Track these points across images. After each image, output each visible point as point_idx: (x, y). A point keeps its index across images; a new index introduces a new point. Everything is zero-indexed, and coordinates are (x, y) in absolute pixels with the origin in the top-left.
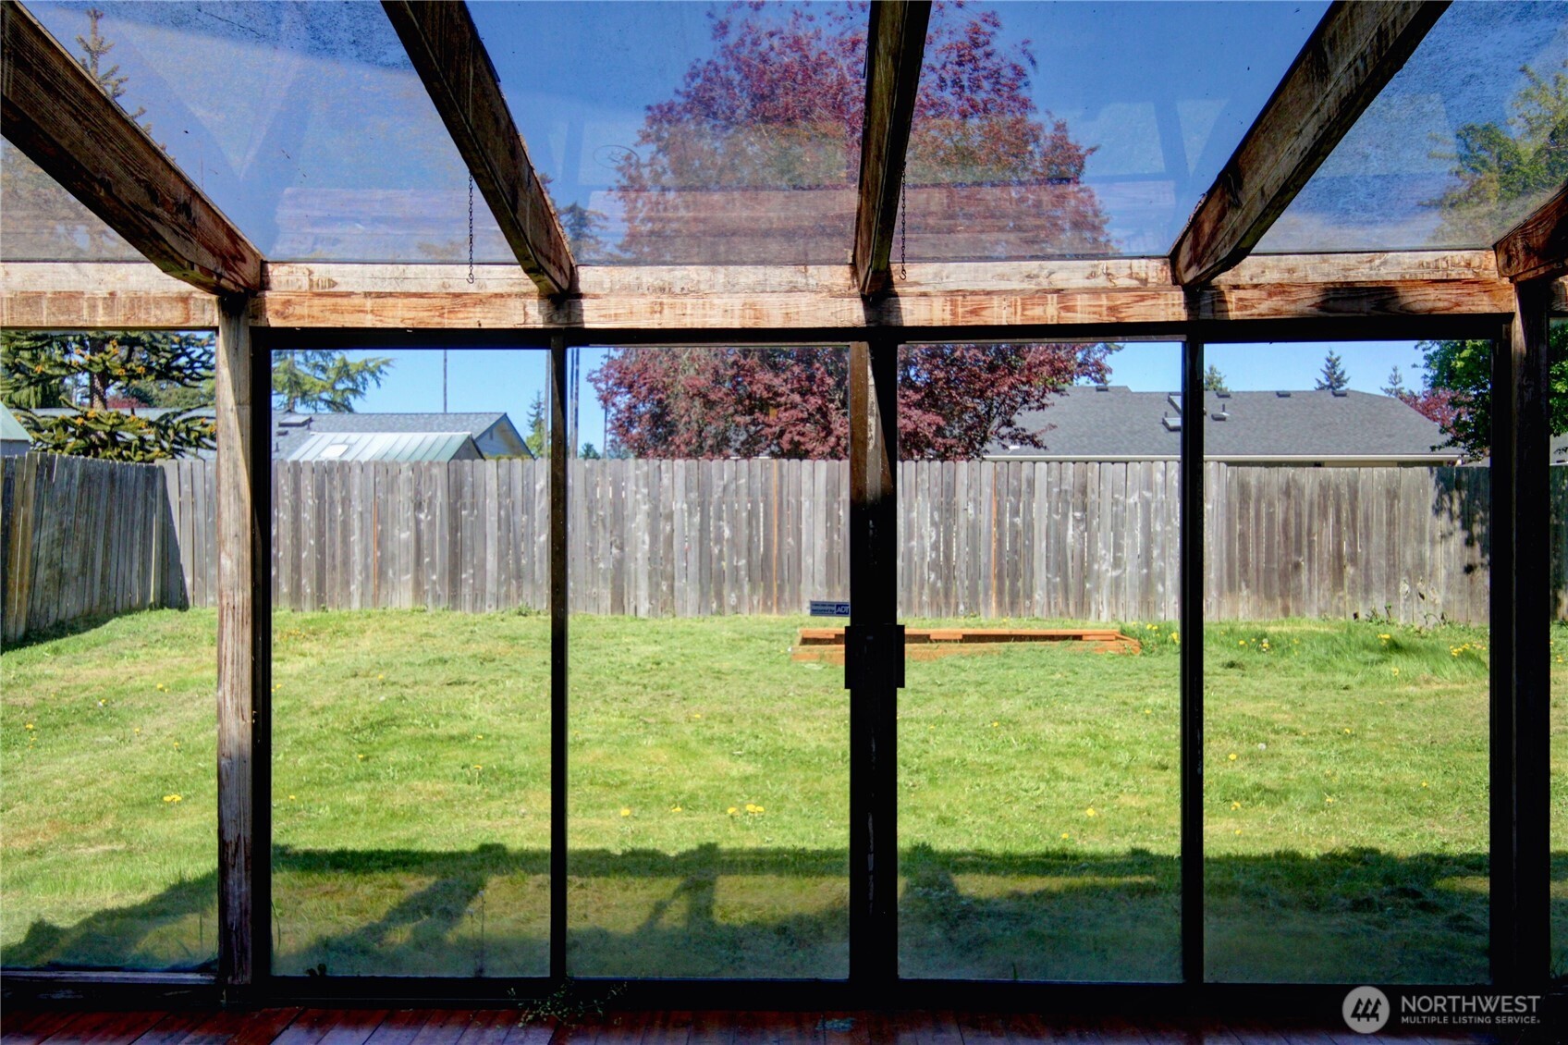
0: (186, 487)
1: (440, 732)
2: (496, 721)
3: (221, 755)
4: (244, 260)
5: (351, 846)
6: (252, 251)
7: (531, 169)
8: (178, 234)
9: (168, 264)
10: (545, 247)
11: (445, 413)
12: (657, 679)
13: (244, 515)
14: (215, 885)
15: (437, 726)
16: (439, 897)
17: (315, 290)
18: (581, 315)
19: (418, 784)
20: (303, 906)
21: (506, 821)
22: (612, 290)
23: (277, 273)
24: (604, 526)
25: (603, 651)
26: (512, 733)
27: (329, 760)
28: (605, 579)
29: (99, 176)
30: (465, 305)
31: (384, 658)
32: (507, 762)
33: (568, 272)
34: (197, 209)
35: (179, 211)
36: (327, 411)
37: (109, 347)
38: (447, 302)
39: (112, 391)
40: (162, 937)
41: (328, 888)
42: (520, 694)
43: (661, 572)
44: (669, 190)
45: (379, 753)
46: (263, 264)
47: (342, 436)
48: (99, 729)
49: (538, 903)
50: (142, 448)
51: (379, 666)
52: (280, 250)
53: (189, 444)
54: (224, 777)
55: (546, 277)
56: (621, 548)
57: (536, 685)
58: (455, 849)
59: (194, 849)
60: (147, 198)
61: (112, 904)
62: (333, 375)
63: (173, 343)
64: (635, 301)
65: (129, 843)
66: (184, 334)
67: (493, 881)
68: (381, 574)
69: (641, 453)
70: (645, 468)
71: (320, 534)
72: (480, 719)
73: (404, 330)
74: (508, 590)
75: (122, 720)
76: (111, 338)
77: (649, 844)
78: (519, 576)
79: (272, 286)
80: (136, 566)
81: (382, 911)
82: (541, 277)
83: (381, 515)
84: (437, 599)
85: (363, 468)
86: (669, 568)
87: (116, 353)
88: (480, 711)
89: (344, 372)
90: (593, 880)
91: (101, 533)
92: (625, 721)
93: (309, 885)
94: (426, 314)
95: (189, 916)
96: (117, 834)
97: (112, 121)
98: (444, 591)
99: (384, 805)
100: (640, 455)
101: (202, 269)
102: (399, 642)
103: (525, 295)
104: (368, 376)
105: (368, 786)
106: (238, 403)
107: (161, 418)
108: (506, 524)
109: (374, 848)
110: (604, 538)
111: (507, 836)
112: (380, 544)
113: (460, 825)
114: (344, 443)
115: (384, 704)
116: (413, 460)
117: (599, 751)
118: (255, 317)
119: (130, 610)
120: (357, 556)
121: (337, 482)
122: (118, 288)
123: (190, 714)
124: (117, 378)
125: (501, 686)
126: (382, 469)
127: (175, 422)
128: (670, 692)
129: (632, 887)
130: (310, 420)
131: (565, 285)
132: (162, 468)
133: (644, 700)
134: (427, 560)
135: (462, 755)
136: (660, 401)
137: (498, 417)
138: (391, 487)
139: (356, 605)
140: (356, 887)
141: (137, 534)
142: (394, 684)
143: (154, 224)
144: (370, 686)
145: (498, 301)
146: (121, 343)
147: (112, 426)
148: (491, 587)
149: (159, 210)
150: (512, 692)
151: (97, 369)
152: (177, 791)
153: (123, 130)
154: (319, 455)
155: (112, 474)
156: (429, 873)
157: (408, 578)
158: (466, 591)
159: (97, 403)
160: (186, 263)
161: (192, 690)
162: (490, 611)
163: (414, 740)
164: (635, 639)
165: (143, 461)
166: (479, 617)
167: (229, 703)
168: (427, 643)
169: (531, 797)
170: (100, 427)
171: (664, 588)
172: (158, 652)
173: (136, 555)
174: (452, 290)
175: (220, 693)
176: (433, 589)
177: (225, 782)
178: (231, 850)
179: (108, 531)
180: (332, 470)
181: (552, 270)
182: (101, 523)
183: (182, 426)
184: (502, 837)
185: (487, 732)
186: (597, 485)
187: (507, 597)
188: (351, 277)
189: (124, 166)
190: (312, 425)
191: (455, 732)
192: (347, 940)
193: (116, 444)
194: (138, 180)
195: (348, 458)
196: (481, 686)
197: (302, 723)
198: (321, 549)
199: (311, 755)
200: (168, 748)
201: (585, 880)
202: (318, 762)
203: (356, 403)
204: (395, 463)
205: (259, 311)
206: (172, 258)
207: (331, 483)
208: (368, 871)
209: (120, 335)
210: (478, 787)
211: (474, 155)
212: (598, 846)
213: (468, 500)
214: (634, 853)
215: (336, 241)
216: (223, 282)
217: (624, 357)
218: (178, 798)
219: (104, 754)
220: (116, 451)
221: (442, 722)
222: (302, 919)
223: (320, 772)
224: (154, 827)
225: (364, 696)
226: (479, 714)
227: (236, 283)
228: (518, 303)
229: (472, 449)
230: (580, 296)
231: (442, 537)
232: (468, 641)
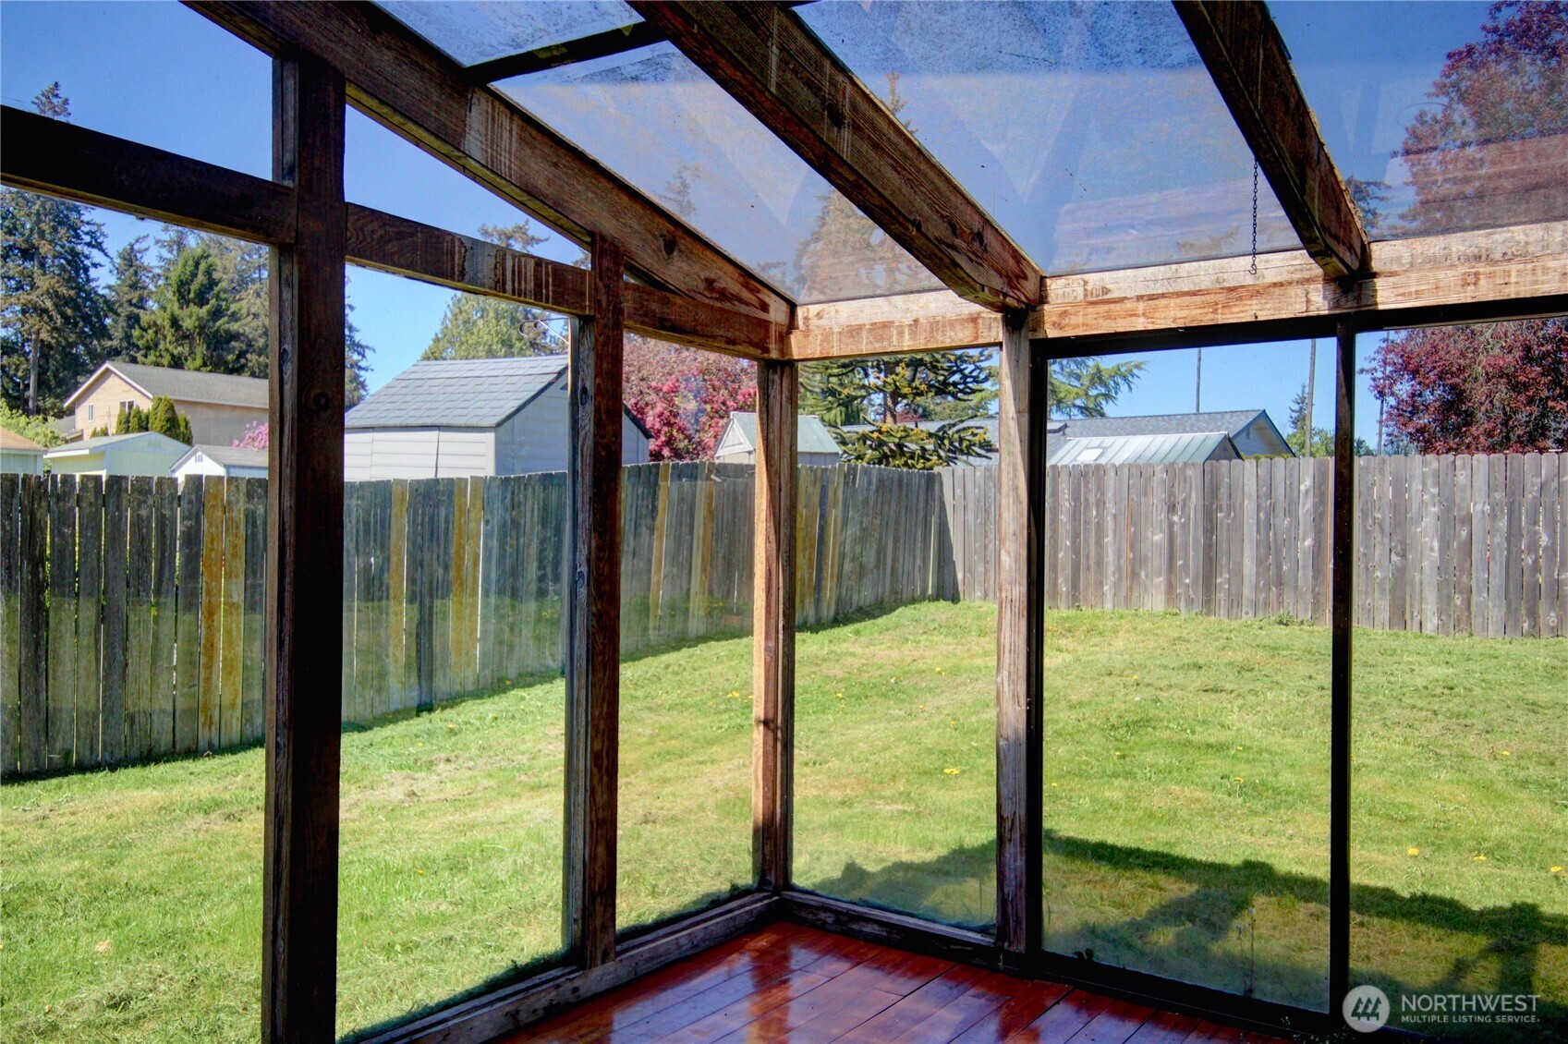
0: (959, 491)
1: (1196, 738)
2: (1258, 734)
3: (999, 736)
4: (1025, 278)
5: (1111, 840)
6: (1033, 268)
7: (1321, 145)
8: (972, 260)
9: (965, 289)
10: (1334, 228)
11: (1198, 413)
12: (1450, 705)
13: (1022, 515)
14: (993, 854)
15: (1193, 732)
16: (1201, 905)
17: (1090, 299)
18: (1374, 296)
19: (1176, 788)
20: (1068, 890)
21: (1269, 840)
22: (1412, 264)
23: (1054, 287)
24: (1382, 530)
25: (1380, 669)
26: (1275, 748)
27: (1088, 753)
28: (1382, 590)
29: (912, 218)
30: (1240, 299)
31: (1137, 659)
32: (1271, 778)
33: (1359, 251)
34: (989, 236)
35: (973, 239)
36: (1080, 417)
37: (899, 369)
38: (1221, 298)
39: (899, 408)
40: (948, 895)
41: (1091, 877)
42: (1284, 708)
43: (1454, 582)
44: (1470, 144)
45: (1135, 753)
46: (1043, 278)
47: (1096, 441)
48: (892, 703)
49: (1311, 933)
50: (923, 457)
51: (1133, 667)
52: (1059, 264)
53: (962, 452)
54: (1002, 756)
55: (1334, 259)
56: (1404, 556)
57: (1301, 700)
58: (1218, 860)
59: (971, 819)
60: (949, 232)
61: (906, 858)
62: (1086, 381)
63: (950, 361)
64: (1441, 275)
65: (917, 806)
66: (959, 352)
67: (1260, 900)
68: (1134, 576)
69: (1427, 447)
70: (1435, 465)
71: (1076, 536)
72: (1238, 730)
73: (1176, 329)
74: (1267, 597)
75: (910, 697)
76: (901, 361)
77: (1445, 892)
78: (1280, 583)
79: (1050, 299)
80: (919, 562)
81: (1144, 910)
82: (1328, 259)
83: (1134, 519)
84: (1190, 602)
85: (1117, 470)
86: (1465, 579)
87: (904, 372)
88: (1240, 722)
89: (1098, 377)
90: (1376, 920)
91: (891, 533)
92: (1410, 749)
93: (1072, 871)
94: (1198, 311)
95: (969, 879)
96: (907, 796)
97: (923, 167)
98: (1197, 595)
99: (1142, 805)
100: (1425, 451)
101: (991, 289)
102: (1152, 644)
103: (1308, 281)
104: (1120, 380)
105: (1126, 784)
106: (1019, 412)
107: (939, 430)
108: (1265, 526)
109: (1133, 845)
110: (1382, 544)
111: (1274, 856)
112: (1132, 547)
113: (1221, 837)
114: (1099, 447)
115: (1138, 704)
116: (1167, 462)
117: (1379, 780)
118: (1035, 330)
119: (914, 601)
120: (1110, 556)
121: (1092, 485)
122: (921, 315)
123: (963, 696)
124: (905, 396)
125: (1262, 697)
126: (1134, 471)
127: (950, 432)
128: (1469, 722)
129: (1424, 936)
130: (1066, 426)
131: (1355, 265)
132: (940, 474)
133: (1435, 728)
134: (1180, 563)
135: (1222, 765)
136: (1453, 387)
137: (1256, 414)
138: (1146, 490)
139: (1109, 606)
140: (1117, 881)
141: (919, 532)
142: (1148, 685)
143: (954, 254)
144: (1125, 686)
145: (1277, 290)
146: (908, 366)
147: (901, 438)
148: (1248, 592)
149: (958, 242)
150: (1274, 705)
151: (890, 389)
152: (955, 765)
153: (931, 174)
154: (1075, 459)
155: (900, 481)
156: (1190, 881)
157: (1160, 580)
158: (1221, 596)
159: (889, 419)
160: (978, 287)
161: (965, 676)
162: (1247, 618)
163: (1169, 744)
164: (1422, 659)
165: (924, 468)
166: (1235, 624)
167: (1006, 689)
168: (1180, 647)
169: (1299, 818)
170: (892, 439)
171: (1458, 602)
172: (935, 639)
173: (918, 552)
174: (1226, 285)
175: (999, 679)
176: (1187, 592)
177: (1003, 762)
178: (1008, 825)
179: (897, 530)
180: (1087, 473)
181: (1341, 250)
182: (892, 524)
183: (956, 436)
184: (1268, 856)
185: (1248, 744)
186: (1373, 484)
187: (1267, 603)
188: (1123, 283)
189: (932, 208)
190: (1067, 430)
191: (1212, 740)
192: (1112, 931)
193: (903, 454)
194: (942, 217)
195: (1103, 461)
196: (1239, 695)
197: (1061, 715)
198: (1076, 551)
199: (1070, 747)
200: (946, 726)
201: (1366, 919)
202: (1077, 754)
203: (1108, 408)
204: (1149, 465)
205: (1039, 324)
206: (967, 282)
207: (1086, 486)
208: (1129, 867)
209: (907, 357)
210: (1240, 800)
211: (1261, 140)
212: (1381, 884)
213: (1224, 501)
214: (1424, 898)
215: (1109, 250)
216: (1009, 300)
217: (1409, 339)
218: (956, 772)
219: (896, 725)
220: (904, 459)
221: (1198, 729)
222: (1067, 902)
223: (1079, 764)
224: (938, 796)
225: (1120, 695)
226: (1238, 725)
227: (1019, 301)
228: (1300, 290)
229: (1229, 449)
230: (1374, 275)
231: (1196, 540)
232: (1224, 648)
